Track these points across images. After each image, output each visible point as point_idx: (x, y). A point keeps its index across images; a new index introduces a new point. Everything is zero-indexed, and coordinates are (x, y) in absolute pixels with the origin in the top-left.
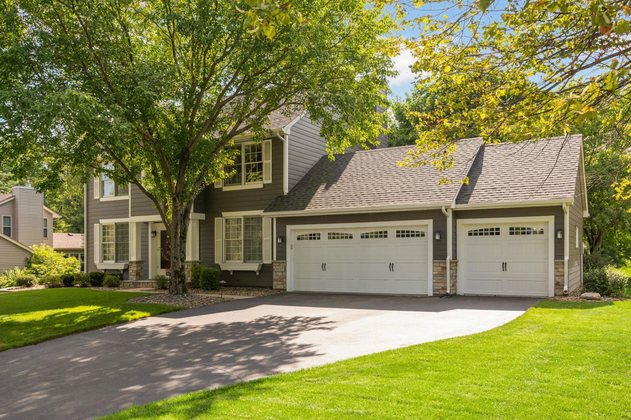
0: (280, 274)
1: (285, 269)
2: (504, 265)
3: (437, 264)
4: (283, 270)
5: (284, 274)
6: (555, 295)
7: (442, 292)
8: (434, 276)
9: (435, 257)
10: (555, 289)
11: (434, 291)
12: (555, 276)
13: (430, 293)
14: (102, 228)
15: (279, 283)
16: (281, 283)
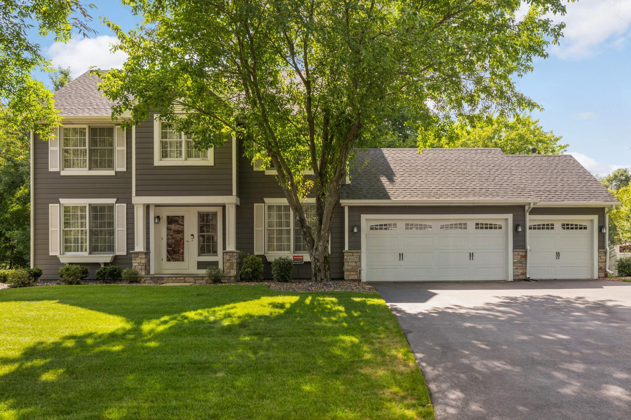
0: (354, 264)
1: (360, 259)
2: (558, 254)
3: (517, 253)
4: (358, 260)
5: (357, 264)
6: (599, 277)
7: (521, 277)
8: (514, 263)
9: (515, 247)
10: (599, 272)
11: (514, 276)
12: (599, 262)
13: (511, 278)
14: (63, 210)
15: (352, 273)
16: (355, 273)
